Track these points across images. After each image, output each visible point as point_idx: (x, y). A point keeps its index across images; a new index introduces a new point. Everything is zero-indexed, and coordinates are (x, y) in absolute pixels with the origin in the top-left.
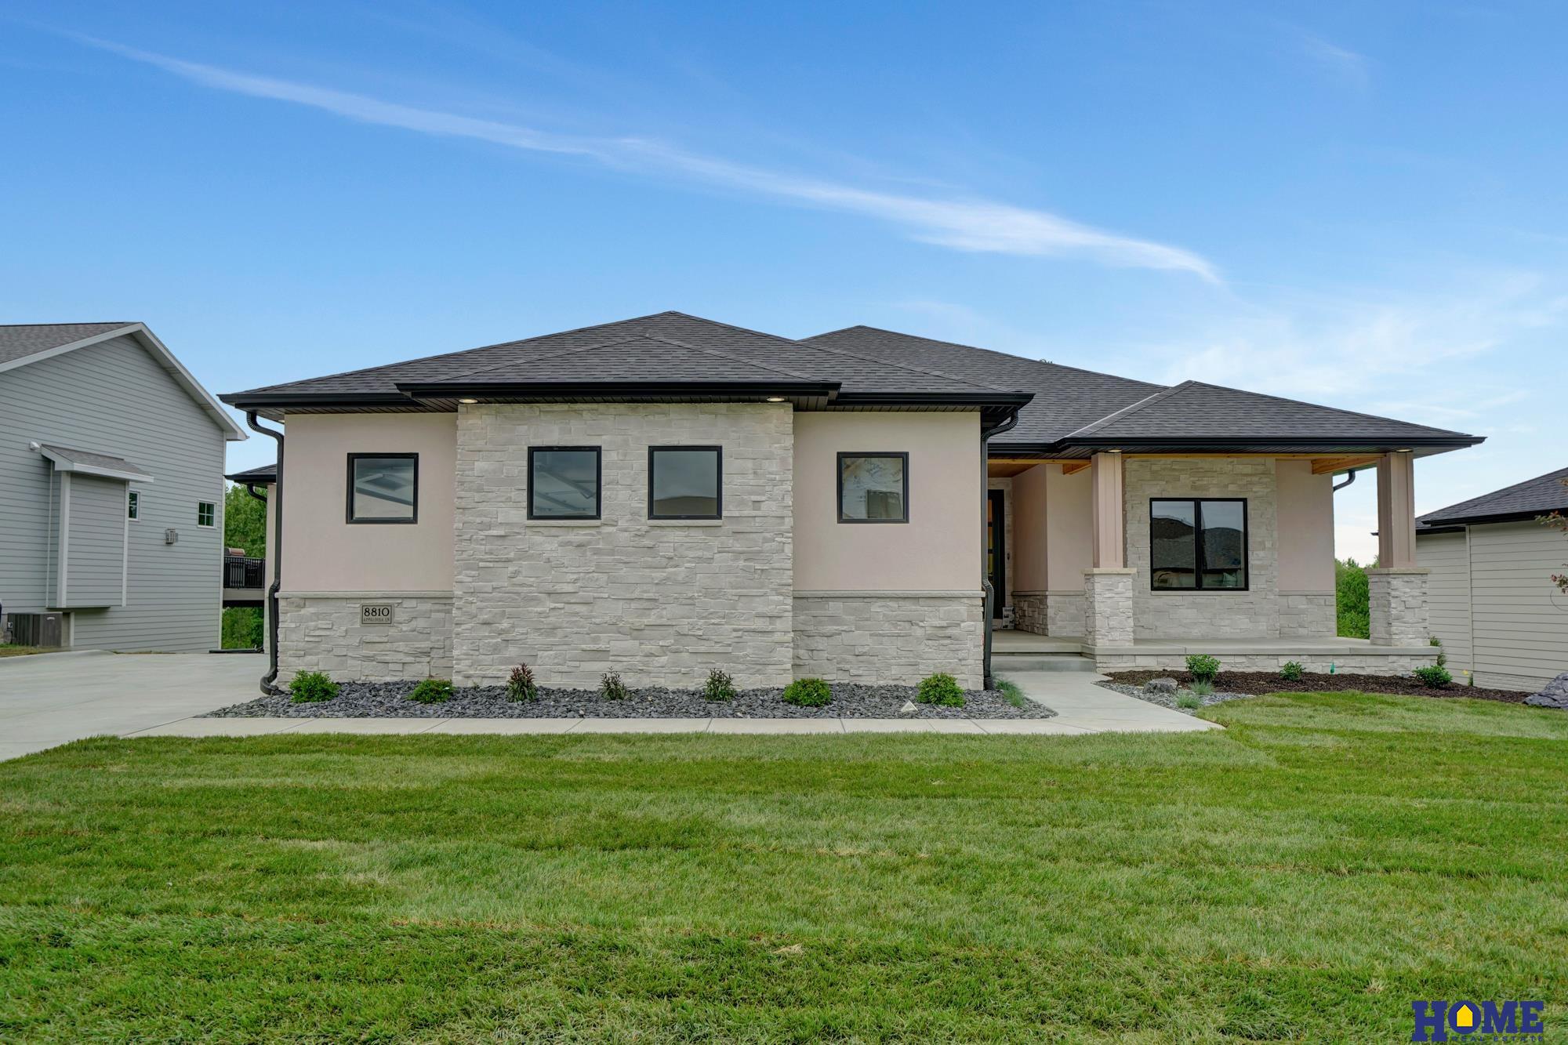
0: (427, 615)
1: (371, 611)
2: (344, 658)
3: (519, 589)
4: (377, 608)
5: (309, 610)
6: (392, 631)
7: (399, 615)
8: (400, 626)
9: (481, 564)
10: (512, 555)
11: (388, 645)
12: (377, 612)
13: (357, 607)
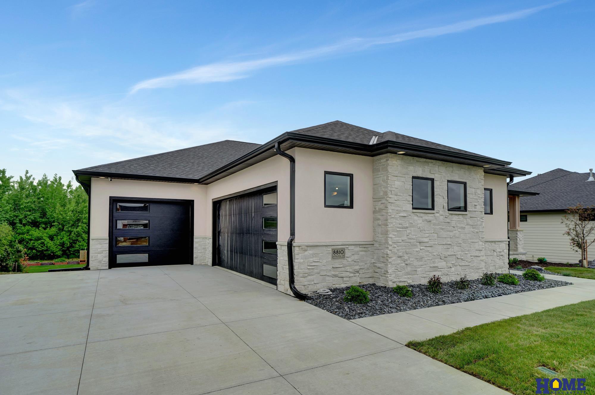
0: (357, 253)
1: (336, 252)
2: (325, 276)
3: (410, 241)
4: (339, 250)
5: (310, 252)
6: (345, 262)
7: (348, 253)
8: (348, 259)
9: (398, 229)
10: (408, 225)
11: (343, 269)
12: (339, 252)
13: (330, 249)
